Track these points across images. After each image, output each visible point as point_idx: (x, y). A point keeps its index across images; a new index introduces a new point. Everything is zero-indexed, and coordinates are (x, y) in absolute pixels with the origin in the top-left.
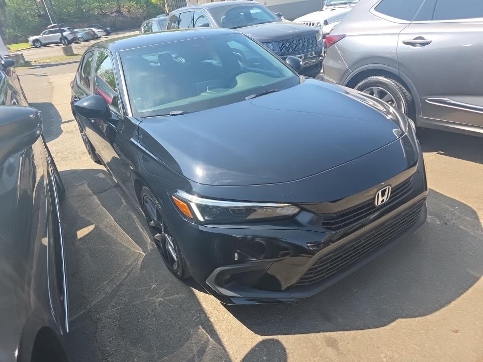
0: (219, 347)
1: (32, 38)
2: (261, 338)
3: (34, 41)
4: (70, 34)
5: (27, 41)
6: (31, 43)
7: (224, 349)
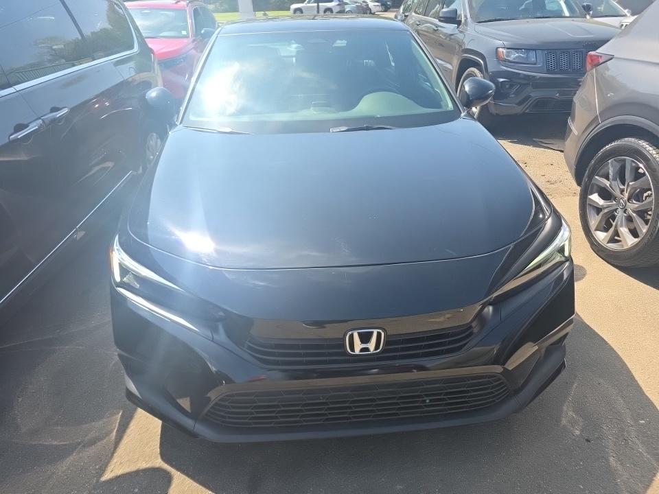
0: (112, 447)
1: (294, 6)
2: (159, 463)
3: (296, 10)
4: (338, 5)
5: (289, 9)
6: (292, 11)
7: (113, 454)
